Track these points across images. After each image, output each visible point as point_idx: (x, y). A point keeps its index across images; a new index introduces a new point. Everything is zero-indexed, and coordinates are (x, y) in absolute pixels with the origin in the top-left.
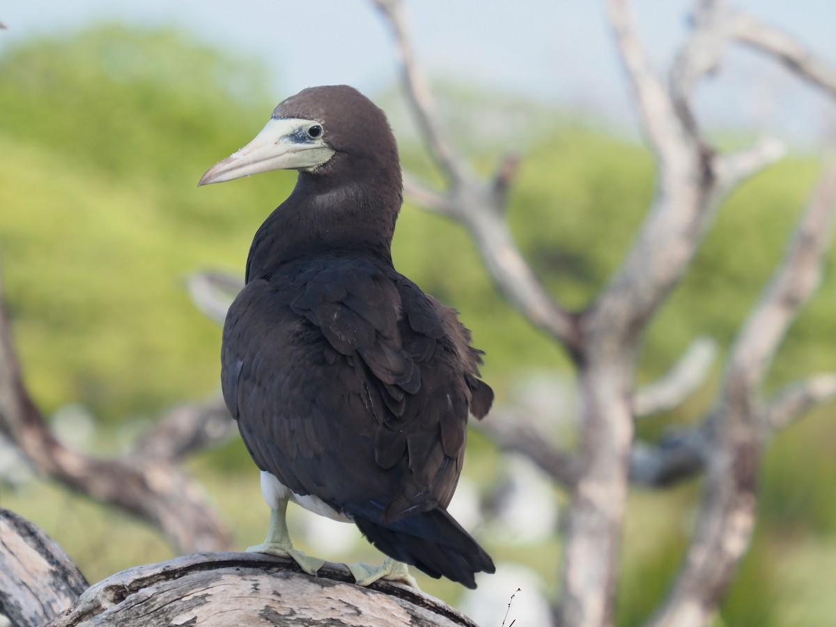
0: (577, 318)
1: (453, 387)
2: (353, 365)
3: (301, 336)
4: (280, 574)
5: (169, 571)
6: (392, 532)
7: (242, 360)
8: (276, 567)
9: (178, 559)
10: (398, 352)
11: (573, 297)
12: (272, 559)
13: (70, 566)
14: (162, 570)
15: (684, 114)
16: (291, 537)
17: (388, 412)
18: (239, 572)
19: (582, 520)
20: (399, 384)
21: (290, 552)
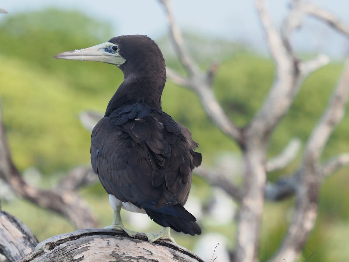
0: (242, 130)
1: (185, 155)
2: (143, 147)
3: (121, 137)
4: (118, 237)
5: (72, 237)
6: (161, 214)
7: (98, 149)
8: (117, 235)
9: (76, 232)
10: (161, 141)
11: (241, 122)
12: (115, 232)
13: (31, 235)
14: (69, 236)
15: (287, 45)
16: (123, 223)
17: (158, 165)
18: (101, 237)
19: (245, 215)
20: (162, 154)
21: (123, 228)
